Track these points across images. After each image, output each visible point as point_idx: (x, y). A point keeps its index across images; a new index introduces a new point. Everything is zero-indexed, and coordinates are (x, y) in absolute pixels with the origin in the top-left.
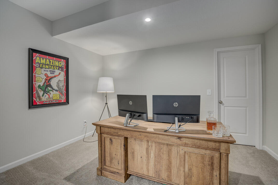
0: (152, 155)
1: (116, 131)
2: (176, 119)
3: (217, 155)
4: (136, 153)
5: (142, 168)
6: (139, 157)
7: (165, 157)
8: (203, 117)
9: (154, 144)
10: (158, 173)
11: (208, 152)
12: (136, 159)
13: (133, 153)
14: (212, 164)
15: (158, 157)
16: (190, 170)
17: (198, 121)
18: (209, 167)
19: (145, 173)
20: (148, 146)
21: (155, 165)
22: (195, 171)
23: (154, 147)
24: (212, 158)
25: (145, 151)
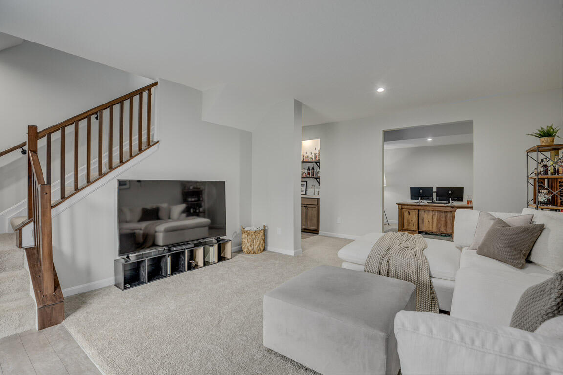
0: (435, 219)
1: (413, 207)
2: (450, 199)
4: (425, 220)
5: (429, 227)
6: (427, 221)
7: (443, 219)
8: (465, 198)
10: (438, 228)
12: (424, 222)
13: (423, 220)
15: (439, 220)
17: (462, 200)
19: (431, 230)
20: (433, 214)
21: (437, 225)
23: (436, 215)
25: (431, 218)
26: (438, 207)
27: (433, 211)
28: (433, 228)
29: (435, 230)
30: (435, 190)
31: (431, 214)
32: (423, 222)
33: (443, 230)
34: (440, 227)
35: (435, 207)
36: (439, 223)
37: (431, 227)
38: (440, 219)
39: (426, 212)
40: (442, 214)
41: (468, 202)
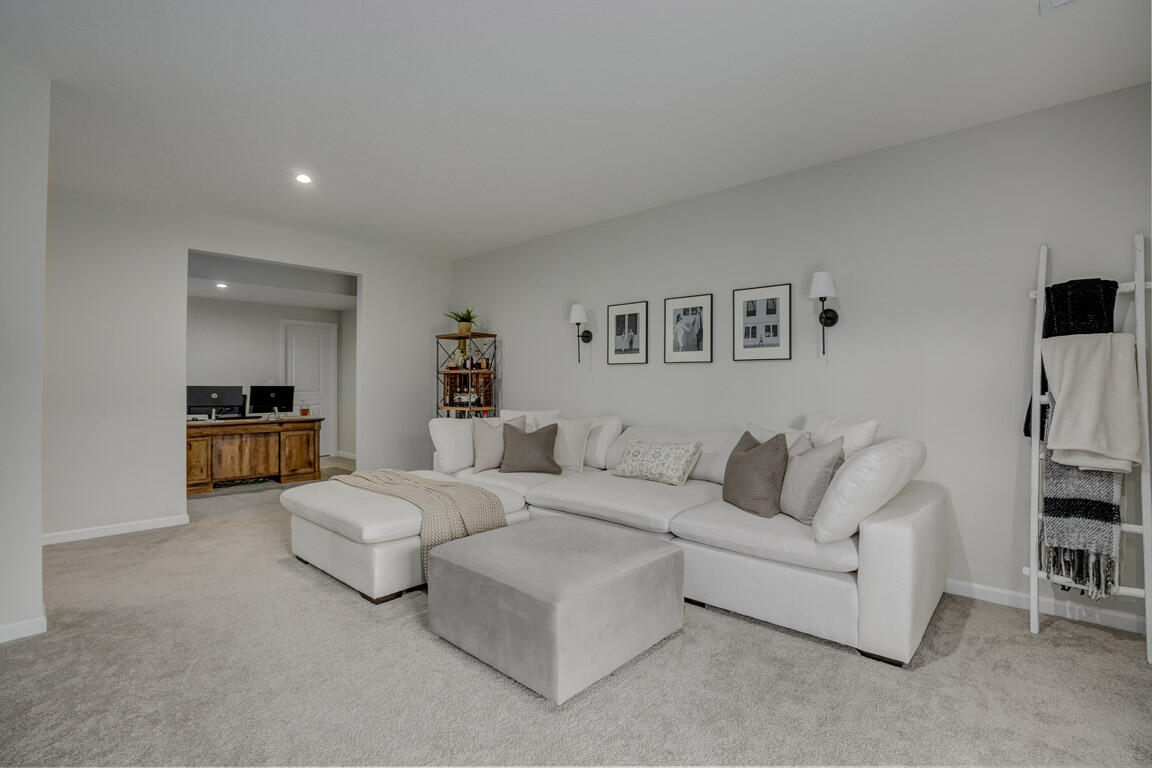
0: (247, 451)
1: (200, 430)
3: (312, 433)
4: (224, 456)
5: (233, 470)
6: (229, 458)
7: (262, 449)
9: (249, 439)
10: (253, 469)
11: (305, 432)
12: (224, 462)
13: (221, 456)
14: (308, 443)
15: (254, 452)
16: (290, 452)
17: (291, 410)
18: (305, 445)
19: (238, 474)
20: (242, 442)
21: (250, 461)
22: (294, 452)
23: (249, 443)
24: (308, 436)
25: (237, 450)
26: (255, 426)
27: (241, 435)
28: (241, 470)
29: (246, 472)
30: (247, 392)
31: (237, 442)
32: (220, 461)
33: (261, 470)
34: (257, 465)
35: (247, 427)
36: (255, 457)
37: (237, 468)
38: (255, 449)
39: (228, 440)
40: (258, 439)
41: (305, 412)
